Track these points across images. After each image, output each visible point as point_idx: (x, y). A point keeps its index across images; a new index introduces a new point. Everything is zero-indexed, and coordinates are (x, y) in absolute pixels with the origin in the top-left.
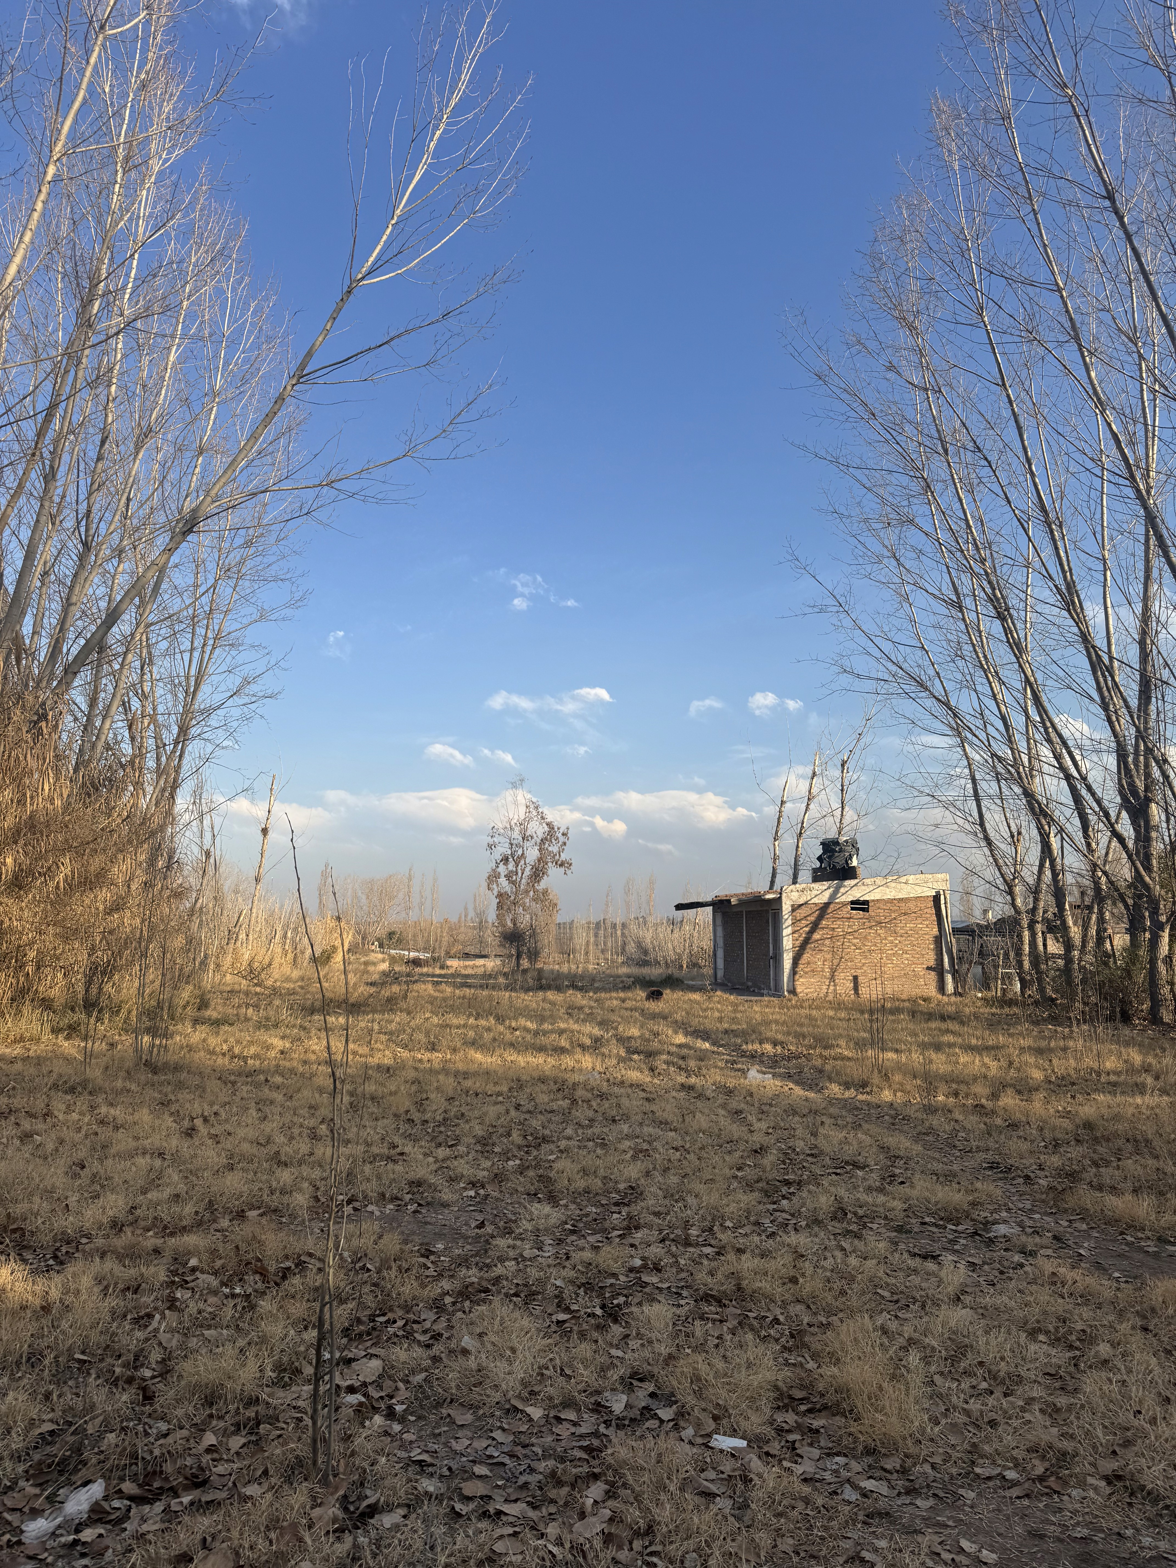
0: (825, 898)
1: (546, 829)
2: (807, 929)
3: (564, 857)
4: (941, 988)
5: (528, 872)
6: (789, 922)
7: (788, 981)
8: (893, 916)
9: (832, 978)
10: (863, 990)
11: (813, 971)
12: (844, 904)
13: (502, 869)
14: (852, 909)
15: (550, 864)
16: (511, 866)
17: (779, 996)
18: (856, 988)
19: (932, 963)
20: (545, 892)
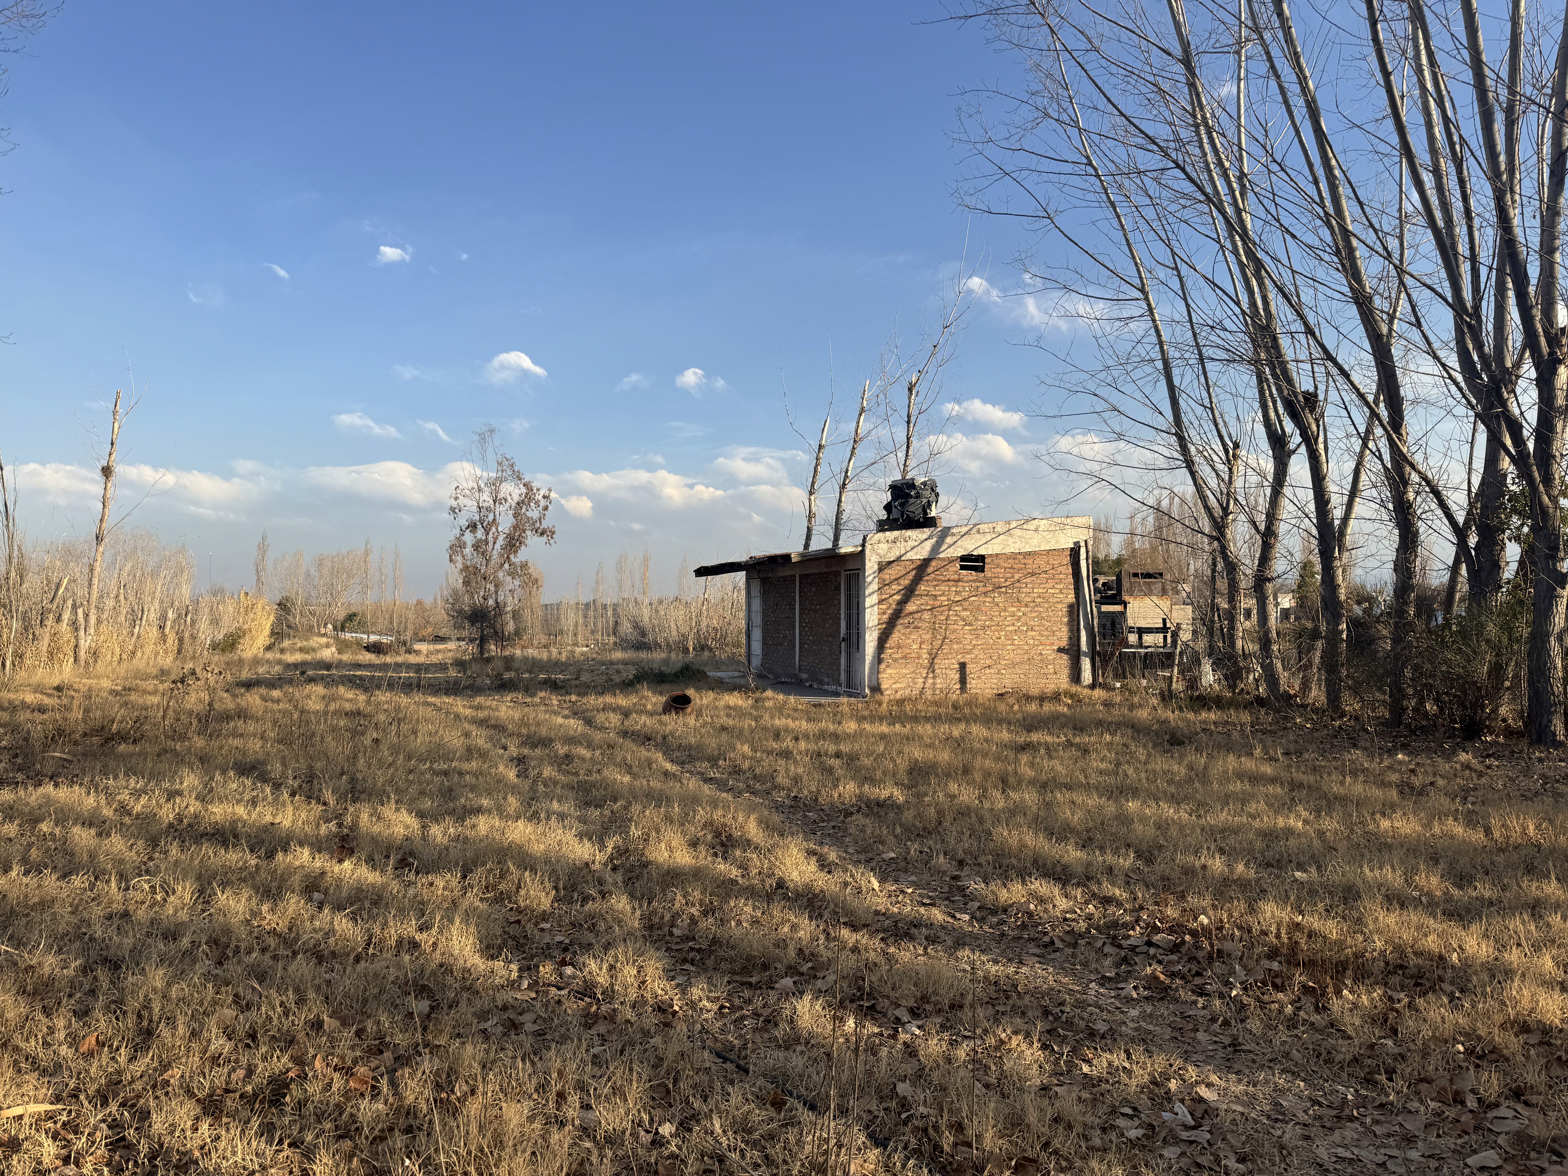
0: (923, 552)
1: (524, 490)
2: (897, 597)
3: (545, 524)
4: (1076, 677)
5: (500, 542)
6: (874, 586)
7: (870, 673)
8: (1017, 577)
9: (931, 667)
10: (973, 684)
11: (905, 657)
12: (951, 561)
13: (469, 538)
14: (963, 568)
15: (528, 533)
16: (480, 534)
17: (856, 696)
18: (963, 681)
19: (1064, 643)
20: (524, 565)
